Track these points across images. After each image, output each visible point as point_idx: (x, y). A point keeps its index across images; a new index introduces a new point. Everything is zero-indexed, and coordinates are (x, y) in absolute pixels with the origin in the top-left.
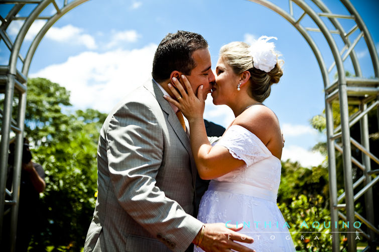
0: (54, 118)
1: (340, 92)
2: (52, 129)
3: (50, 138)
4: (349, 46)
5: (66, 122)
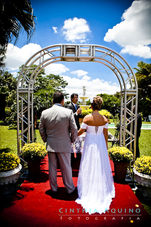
0: (40, 79)
1: (125, 94)
2: (39, 83)
3: (39, 86)
4: (129, 78)
5: (44, 80)
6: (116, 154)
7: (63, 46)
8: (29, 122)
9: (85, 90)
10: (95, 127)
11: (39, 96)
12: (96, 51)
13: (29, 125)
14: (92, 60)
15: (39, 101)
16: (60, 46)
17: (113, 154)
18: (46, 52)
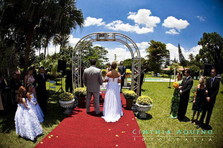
0: (89, 49)
5: (92, 50)
6: (126, 94)
7: (98, 33)
8: (78, 75)
9: (116, 57)
10: (113, 78)
11: (88, 60)
12: (116, 35)
13: (79, 78)
14: (114, 40)
15: (88, 63)
16: (96, 33)
17: (125, 94)
18: (88, 37)
